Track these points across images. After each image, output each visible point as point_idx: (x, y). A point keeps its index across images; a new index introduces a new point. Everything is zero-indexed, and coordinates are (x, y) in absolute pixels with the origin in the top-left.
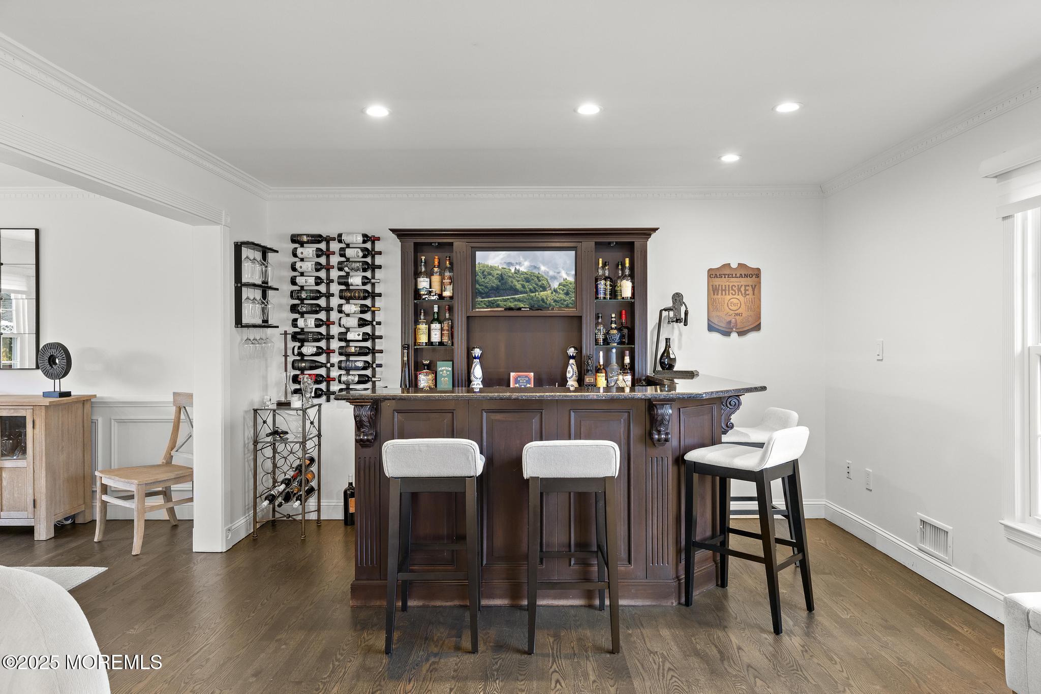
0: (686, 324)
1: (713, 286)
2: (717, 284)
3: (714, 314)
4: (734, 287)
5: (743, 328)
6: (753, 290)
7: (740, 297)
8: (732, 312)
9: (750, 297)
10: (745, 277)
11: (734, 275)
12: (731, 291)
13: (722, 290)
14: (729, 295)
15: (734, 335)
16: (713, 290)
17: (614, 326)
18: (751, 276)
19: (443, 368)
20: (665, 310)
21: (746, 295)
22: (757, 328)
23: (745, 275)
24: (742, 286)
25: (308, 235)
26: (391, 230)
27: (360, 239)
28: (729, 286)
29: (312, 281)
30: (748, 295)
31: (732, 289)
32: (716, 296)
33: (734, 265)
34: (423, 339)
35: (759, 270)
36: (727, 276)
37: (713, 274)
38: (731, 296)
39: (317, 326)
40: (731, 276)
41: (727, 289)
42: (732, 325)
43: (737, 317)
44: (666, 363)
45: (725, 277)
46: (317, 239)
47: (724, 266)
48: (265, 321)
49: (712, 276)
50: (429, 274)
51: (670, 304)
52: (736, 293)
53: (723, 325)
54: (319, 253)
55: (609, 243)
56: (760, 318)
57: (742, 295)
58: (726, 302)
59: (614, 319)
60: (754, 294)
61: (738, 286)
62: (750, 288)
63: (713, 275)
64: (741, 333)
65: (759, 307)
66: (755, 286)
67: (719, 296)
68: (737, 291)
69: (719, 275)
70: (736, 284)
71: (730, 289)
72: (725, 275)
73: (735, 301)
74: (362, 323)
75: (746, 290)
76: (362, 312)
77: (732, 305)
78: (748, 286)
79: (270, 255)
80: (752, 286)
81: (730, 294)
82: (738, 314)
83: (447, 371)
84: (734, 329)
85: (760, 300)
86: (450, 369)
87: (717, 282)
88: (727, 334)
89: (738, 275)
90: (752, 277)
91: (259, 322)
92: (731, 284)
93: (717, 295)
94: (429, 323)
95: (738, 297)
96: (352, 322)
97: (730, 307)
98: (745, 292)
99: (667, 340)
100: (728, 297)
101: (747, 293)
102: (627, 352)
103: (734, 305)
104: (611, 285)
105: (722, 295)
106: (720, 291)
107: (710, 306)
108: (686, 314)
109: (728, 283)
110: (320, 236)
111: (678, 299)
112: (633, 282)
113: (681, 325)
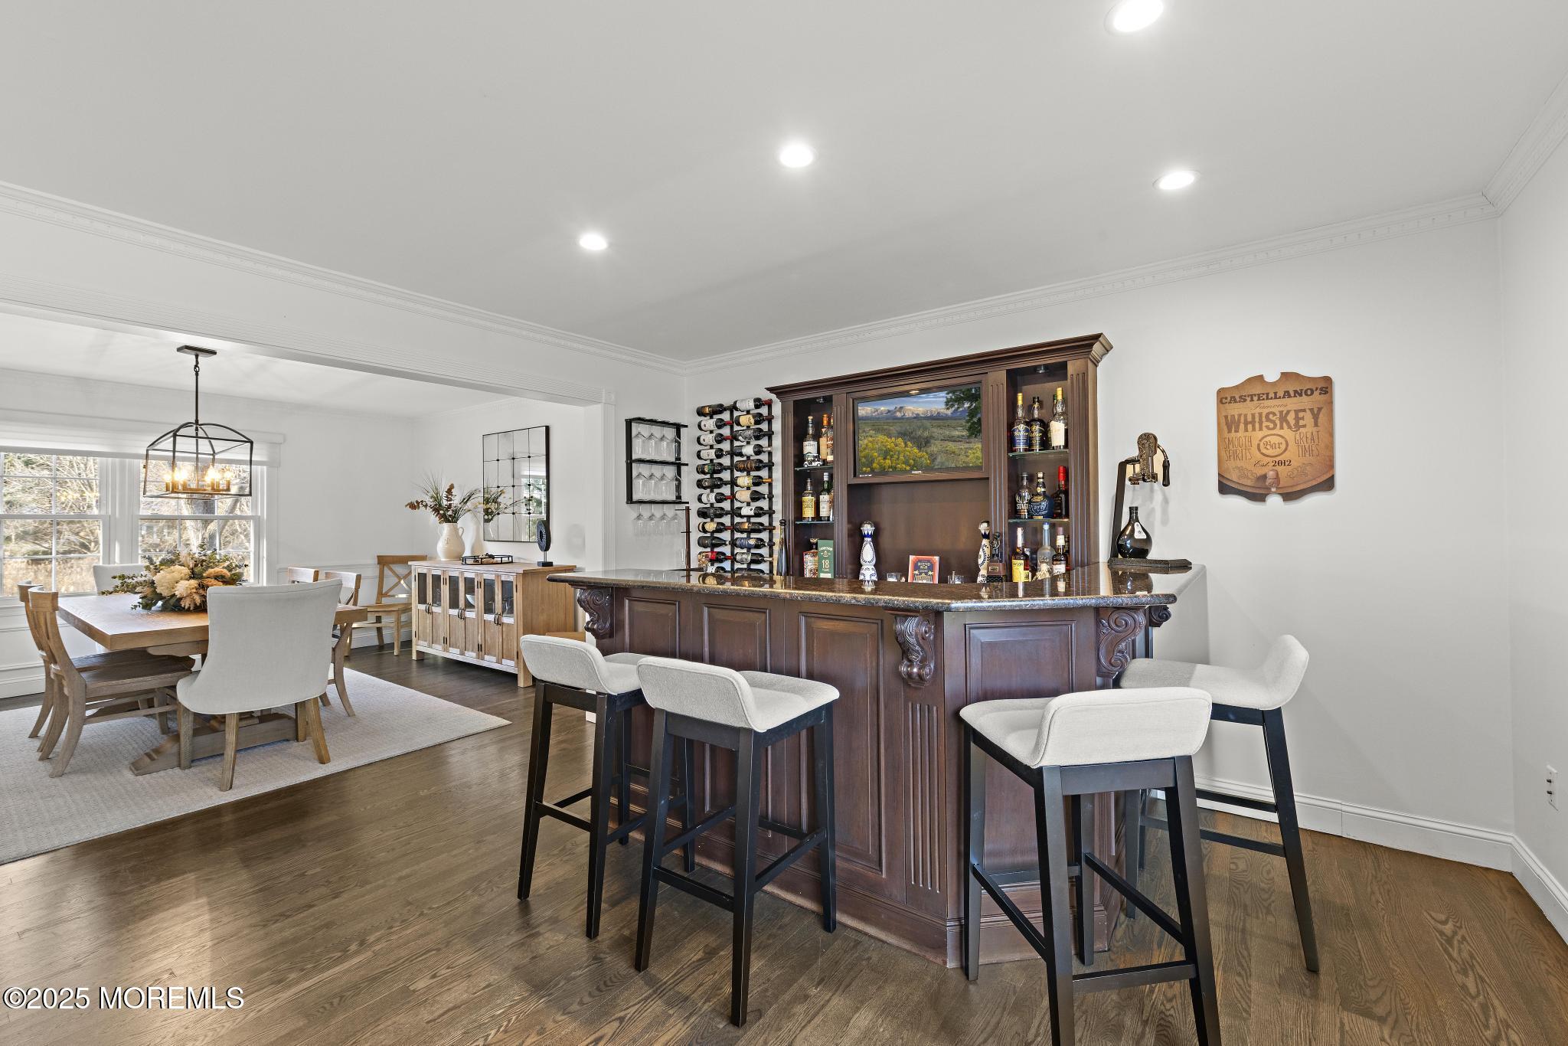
0: (1166, 482)
1: (1226, 417)
2: (1236, 413)
3: (1231, 464)
4: (1271, 416)
5: (1292, 486)
6: (1316, 417)
7: (1286, 432)
8: (1269, 459)
9: (1309, 429)
10: (1295, 396)
11: (1272, 395)
12: (1265, 424)
13: (1246, 423)
14: (1261, 429)
15: (1274, 500)
16: (1227, 424)
17: (1040, 490)
18: (1309, 392)
19: (824, 548)
20: (1128, 462)
21: (1298, 427)
22: (1328, 485)
23: (1296, 391)
24: (1288, 412)
25: (710, 407)
26: (768, 389)
27: (751, 405)
28: (1260, 415)
29: (712, 453)
30: (1304, 426)
31: (1268, 419)
32: (1233, 434)
33: (1272, 377)
34: (809, 513)
35: (1328, 380)
36: (1255, 398)
37: (1225, 397)
38: (1265, 432)
39: (718, 501)
40: (1265, 397)
41: (1257, 419)
42: (1268, 481)
43: (1279, 468)
44: (1128, 545)
45: (1252, 400)
46: (719, 409)
47: (1250, 380)
48: (679, 497)
49: (1224, 401)
50: (817, 437)
51: (1134, 453)
52: (1275, 425)
53: (1249, 483)
54: (720, 424)
55: (1035, 369)
56: (1332, 466)
57: (1290, 427)
58: (1255, 443)
59: (1041, 480)
60: (1316, 425)
61: (1281, 412)
62: (1308, 417)
63: (1226, 398)
64: (1289, 496)
65: (1331, 447)
66: (1320, 409)
67: (1241, 433)
68: (1278, 422)
69: (1240, 397)
70: (1276, 410)
71: (1264, 419)
72: (1252, 396)
73: (1275, 440)
74: (756, 497)
75: (1297, 419)
76: (756, 484)
77: (1268, 447)
78: (1304, 410)
79: (683, 430)
80: (1312, 410)
81: (1264, 428)
82: (1280, 463)
83: (828, 551)
84: (1273, 490)
85: (1331, 434)
86: (831, 549)
87: (1235, 410)
88: (1258, 497)
89: (1280, 393)
90: (1312, 393)
91: (673, 498)
92: (1265, 412)
93: (1236, 431)
94: (817, 494)
95: (1281, 432)
96: (743, 495)
97: (1264, 451)
98: (1297, 422)
99: (1133, 510)
100: (1259, 434)
101: (1301, 423)
102: (1061, 529)
103: (1271, 446)
104: (1041, 431)
105: (1246, 430)
106: (1242, 426)
107: (1223, 453)
108: (1166, 466)
109: (1258, 410)
110: (721, 406)
111: (1148, 443)
112: (1066, 424)
113: (1158, 486)
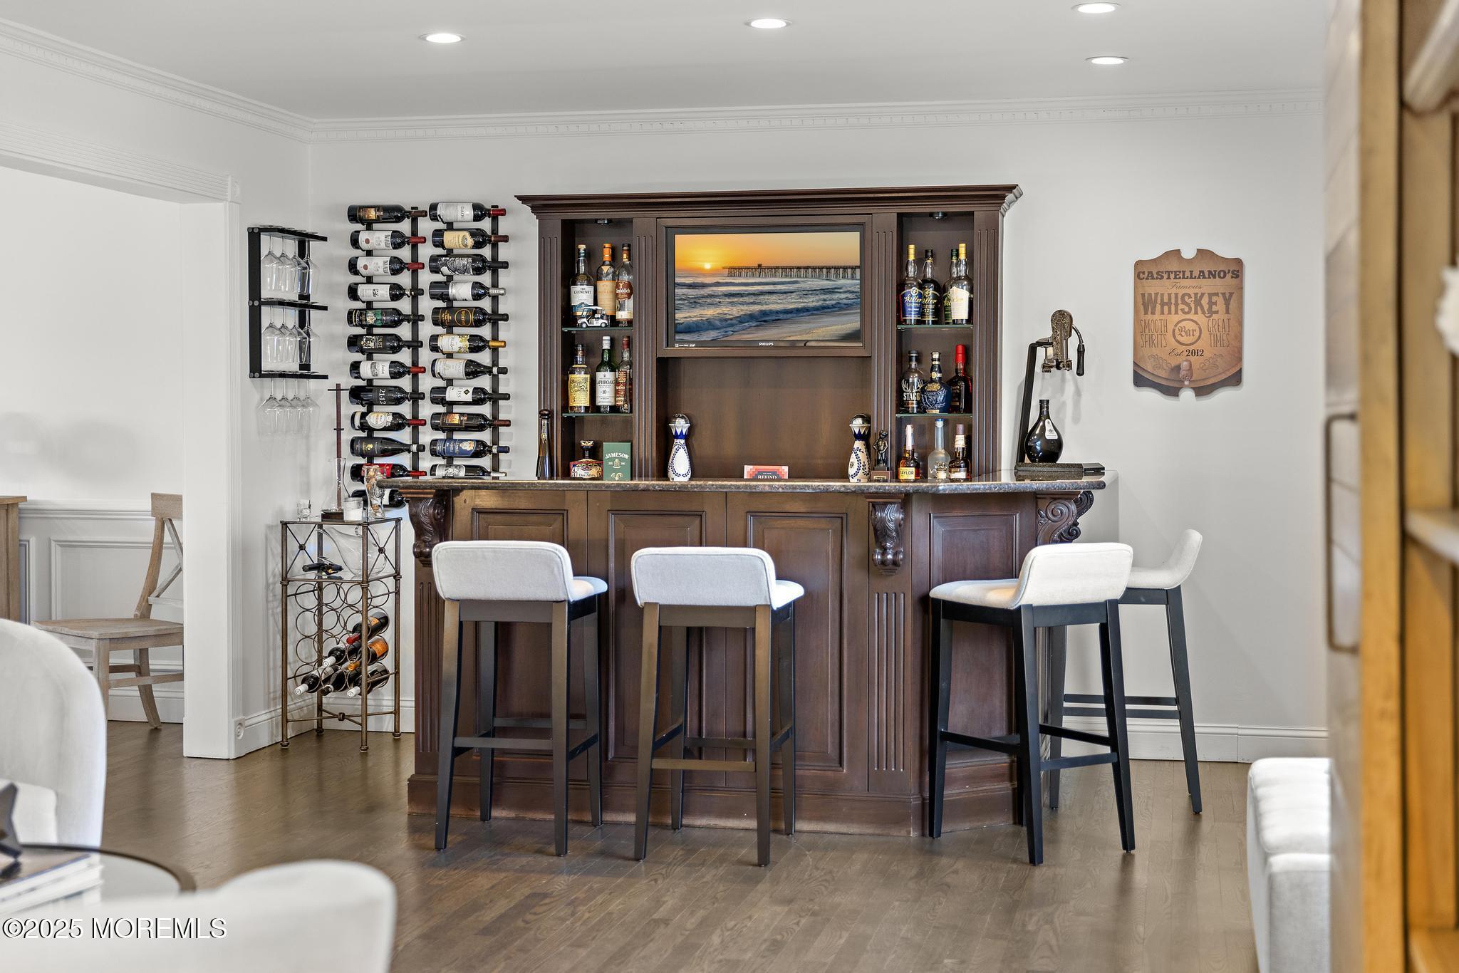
0: (1080, 372)
1: (1143, 295)
2: (1152, 291)
3: (1147, 351)
4: (1186, 298)
5: (1203, 380)
6: (1227, 302)
7: (1200, 318)
8: (1183, 348)
9: (1220, 317)
10: (1209, 278)
11: (1188, 274)
12: (1181, 306)
13: (1163, 304)
14: (1176, 313)
15: (1187, 394)
16: (1144, 304)
17: (935, 375)
18: (1222, 274)
19: (613, 455)
20: (1040, 344)
21: (1211, 313)
22: (1235, 379)
23: (1210, 272)
24: (1203, 294)
25: (377, 208)
27: (469, 213)
28: (1176, 295)
29: (384, 292)
30: (1217, 312)
31: (1184, 302)
32: (1149, 316)
33: (1188, 254)
34: (580, 399)
35: (1238, 262)
36: (1172, 276)
37: (1144, 271)
38: (1181, 316)
39: (394, 375)
40: (1181, 275)
41: (1173, 301)
42: (1182, 373)
43: (1193, 359)
44: (1038, 448)
45: (1169, 278)
46: (393, 213)
47: (1168, 254)
48: (305, 366)
49: (1141, 276)
50: (594, 278)
51: (1047, 333)
52: (1190, 308)
53: (1163, 374)
54: (398, 240)
55: (931, 215)
56: (1240, 359)
57: (1203, 312)
58: (1171, 328)
59: (937, 363)
60: (1227, 312)
61: (1196, 294)
62: (1220, 300)
63: (1144, 273)
64: (1202, 391)
65: (1239, 337)
66: (1231, 294)
67: (1157, 316)
68: (1192, 305)
69: (1158, 273)
70: (1191, 292)
71: (1180, 302)
72: (1169, 272)
73: (1189, 325)
74: (473, 370)
75: (1211, 303)
76: (474, 349)
77: (1183, 334)
78: (1217, 294)
79: (313, 245)
80: (1224, 294)
81: (1180, 312)
82: (1194, 353)
83: (621, 459)
84: (1186, 383)
85: (1240, 323)
86: (627, 456)
87: (1153, 287)
88: (1171, 391)
89: (1196, 274)
90: (1225, 276)
91: (294, 367)
92: (1181, 292)
93: (1153, 313)
94: (592, 373)
95: (1195, 317)
96: (455, 368)
97: (1179, 338)
98: (1210, 307)
99: (1044, 404)
100: (1175, 318)
101: (1214, 308)
102: (960, 427)
103: (1186, 333)
104: (935, 297)
105: (1162, 313)
106: (1158, 307)
107: (1139, 338)
108: (1081, 352)
109: (1174, 291)
110: (398, 209)
111: (1062, 321)
112: (971, 291)
113: (1070, 375)
